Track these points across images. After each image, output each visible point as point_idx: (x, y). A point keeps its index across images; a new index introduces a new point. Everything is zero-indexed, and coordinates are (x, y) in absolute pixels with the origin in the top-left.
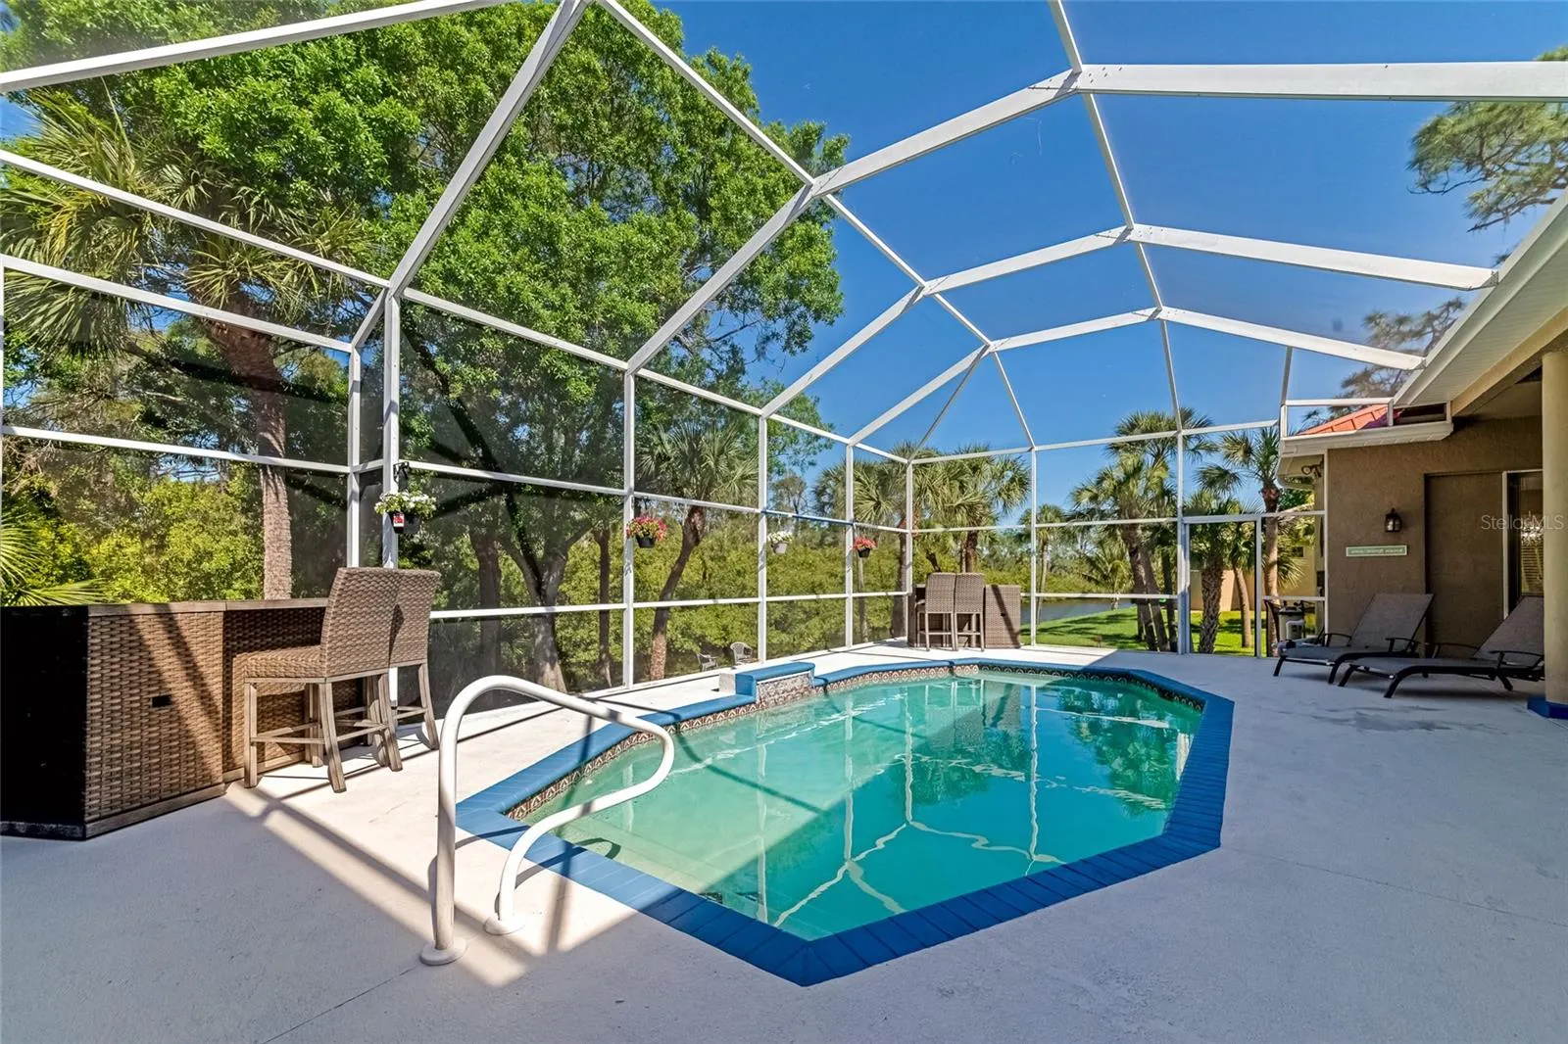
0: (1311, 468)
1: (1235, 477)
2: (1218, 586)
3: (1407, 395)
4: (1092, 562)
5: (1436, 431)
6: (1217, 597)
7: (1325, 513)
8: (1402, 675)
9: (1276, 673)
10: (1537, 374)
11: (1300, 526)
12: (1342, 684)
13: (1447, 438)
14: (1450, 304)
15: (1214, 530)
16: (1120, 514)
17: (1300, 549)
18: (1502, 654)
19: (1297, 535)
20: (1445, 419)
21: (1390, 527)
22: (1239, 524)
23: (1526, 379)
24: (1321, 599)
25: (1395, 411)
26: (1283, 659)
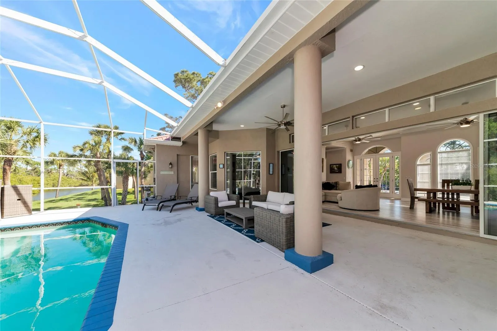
0: (152, 149)
1: (132, 150)
2: (127, 181)
3: (174, 133)
4: (84, 174)
5: (179, 144)
6: (127, 185)
7: (155, 162)
8: (174, 206)
9: (143, 210)
10: (197, 134)
11: (149, 165)
12: (160, 211)
13: (181, 146)
14: (180, 117)
15: (126, 164)
16: (93, 157)
17: (150, 171)
18: (192, 197)
19: (149, 168)
20: (181, 141)
21: (170, 167)
22: (134, 163)
23: (195, 135)
24: (155, 186)
25: (171, 137)
26: (145, 205)
